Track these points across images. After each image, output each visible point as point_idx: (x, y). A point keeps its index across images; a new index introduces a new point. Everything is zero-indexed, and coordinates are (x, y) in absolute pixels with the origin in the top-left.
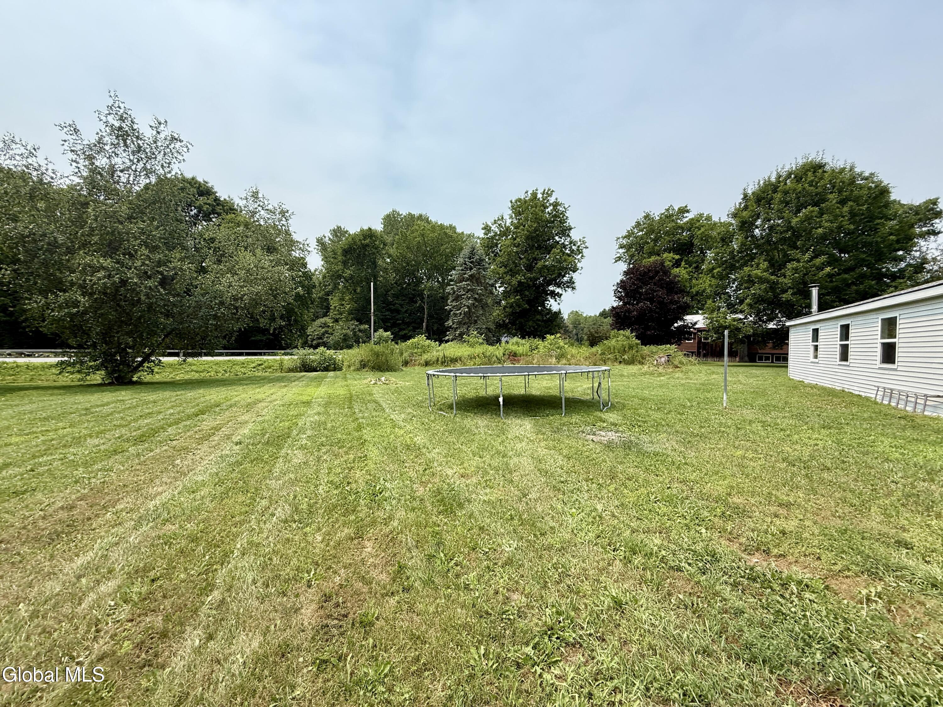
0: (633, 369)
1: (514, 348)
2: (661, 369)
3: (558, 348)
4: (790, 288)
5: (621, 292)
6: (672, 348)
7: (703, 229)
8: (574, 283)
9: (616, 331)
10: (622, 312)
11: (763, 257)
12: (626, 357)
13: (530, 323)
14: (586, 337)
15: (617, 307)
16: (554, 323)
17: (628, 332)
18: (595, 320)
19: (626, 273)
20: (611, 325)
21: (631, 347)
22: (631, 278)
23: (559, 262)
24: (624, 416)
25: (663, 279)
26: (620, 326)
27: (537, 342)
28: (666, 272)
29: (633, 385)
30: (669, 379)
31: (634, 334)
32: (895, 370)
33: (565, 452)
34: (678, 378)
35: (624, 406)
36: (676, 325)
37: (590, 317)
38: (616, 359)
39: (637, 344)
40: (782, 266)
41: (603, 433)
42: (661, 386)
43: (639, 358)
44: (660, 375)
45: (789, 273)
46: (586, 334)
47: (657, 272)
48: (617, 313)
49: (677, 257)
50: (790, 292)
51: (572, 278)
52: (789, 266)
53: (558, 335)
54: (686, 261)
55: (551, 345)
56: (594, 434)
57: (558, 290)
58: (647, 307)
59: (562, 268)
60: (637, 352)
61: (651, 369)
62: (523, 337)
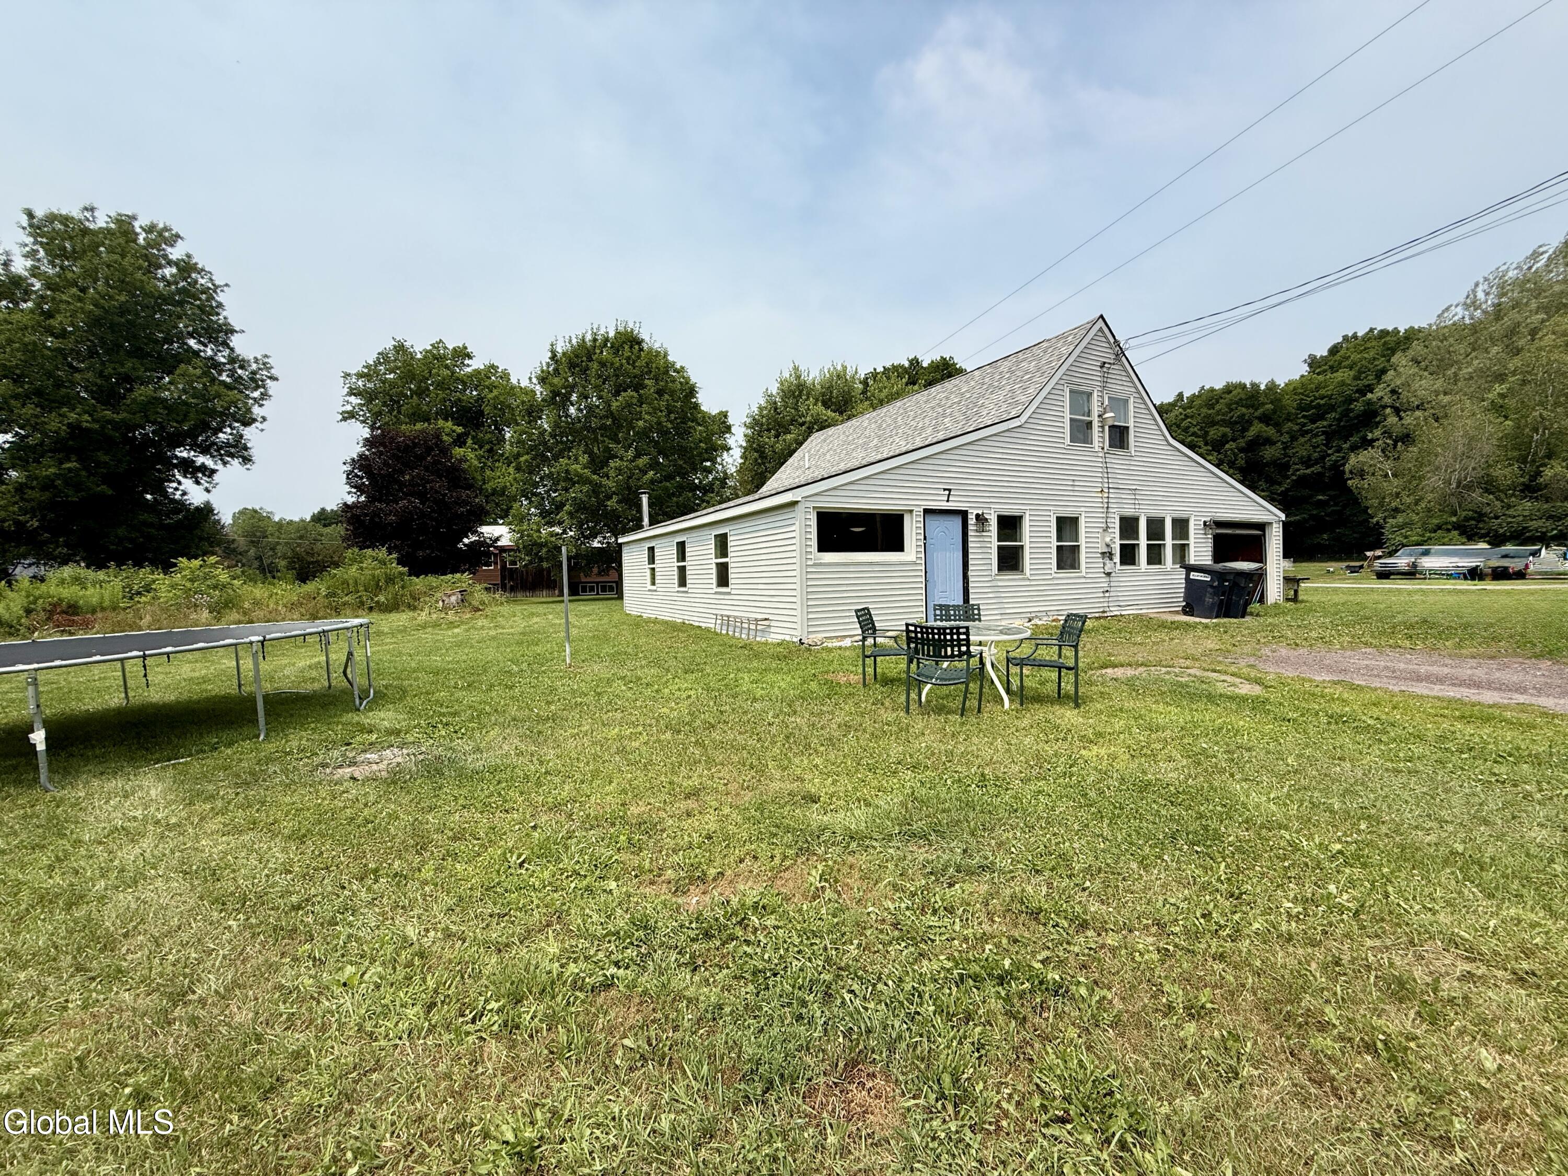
0: (401, 619)
1: (68, 593)
2: (451, 616)
3: (215, 587)
4: (614, 493)
5: (362, 478)
6: (464, 579)
7: (495, 392)
8: (246, 448)
9: (357, 550)
10: (366, 515)
11: (582, 448)
12: (382, 598)
13: (121, 531)
14: (283, 563)
15: (355, 506)
16: (198, 532)
17: (382, 553)
18: (301, 528)
19: (368, 443)
20: (344, 540)
21: (390, 580)
22: (381, 453)
23: (203, 396)
24: (411, 711)
25: (439, 462)
26: (364, 542)
27: (146, 574)
28: (445, 451)
29: (408, 648)
30: (467, 630)
31: (394, 556)
32: (729, 593)
33: (287, 826)
34: (482, 627)
35: (404, 692)
36: (466, 541)
37: (290, 523)
38: (362, 603)
39: (401, 574)
40: (605, 463)
41: (373, 757)
42: (459, 645)
43: (408, 599)
44: (451, 625)
45: (612, 474)
46: (284, 557)
47: (429, 450)
48: (353, 516)
49: (460, 429)
50: (615, 498)
51: (241, 436)
52: (612, 464)
53: (213, 559)
54: (473, 438)
55: (192, 580)
56: (353, 763)
57: (201, 460)
58: (415, 507)
59: (213, 413)
60: (403, 587)
61: (434, 616)
62: (100, 565)
